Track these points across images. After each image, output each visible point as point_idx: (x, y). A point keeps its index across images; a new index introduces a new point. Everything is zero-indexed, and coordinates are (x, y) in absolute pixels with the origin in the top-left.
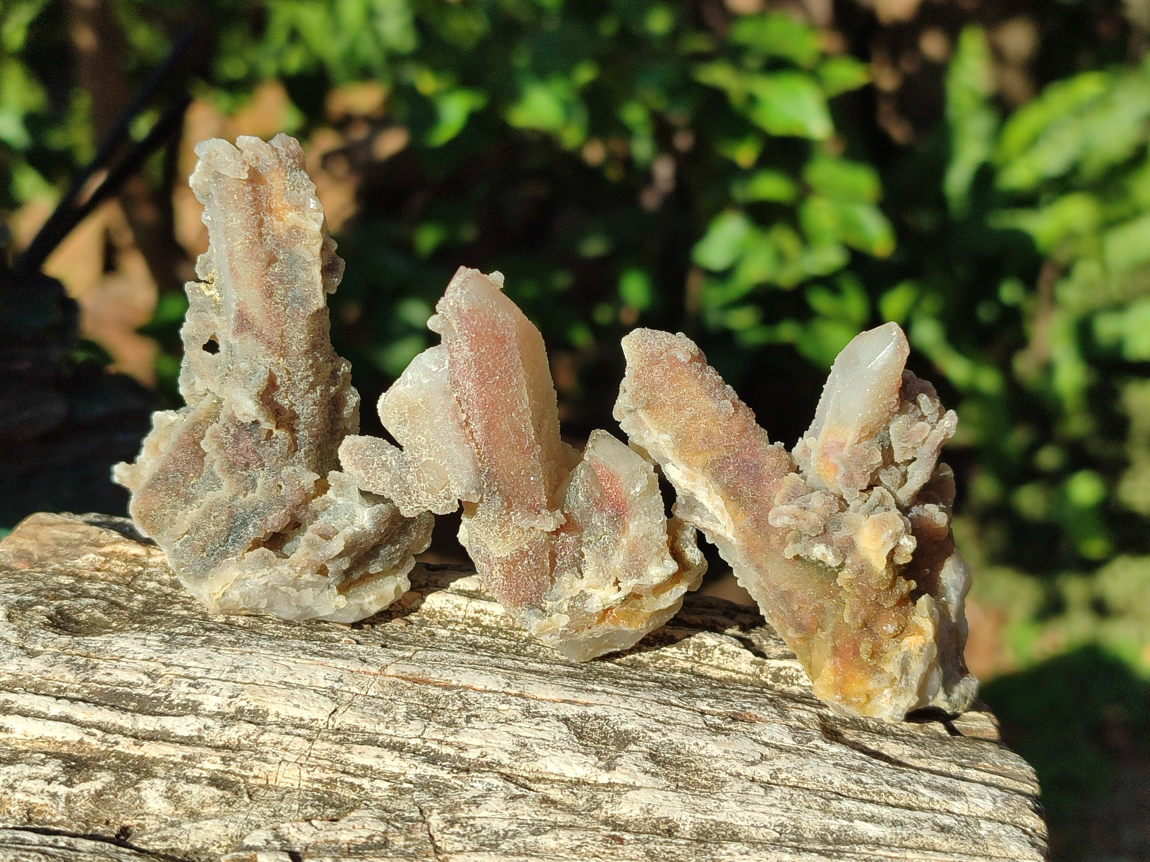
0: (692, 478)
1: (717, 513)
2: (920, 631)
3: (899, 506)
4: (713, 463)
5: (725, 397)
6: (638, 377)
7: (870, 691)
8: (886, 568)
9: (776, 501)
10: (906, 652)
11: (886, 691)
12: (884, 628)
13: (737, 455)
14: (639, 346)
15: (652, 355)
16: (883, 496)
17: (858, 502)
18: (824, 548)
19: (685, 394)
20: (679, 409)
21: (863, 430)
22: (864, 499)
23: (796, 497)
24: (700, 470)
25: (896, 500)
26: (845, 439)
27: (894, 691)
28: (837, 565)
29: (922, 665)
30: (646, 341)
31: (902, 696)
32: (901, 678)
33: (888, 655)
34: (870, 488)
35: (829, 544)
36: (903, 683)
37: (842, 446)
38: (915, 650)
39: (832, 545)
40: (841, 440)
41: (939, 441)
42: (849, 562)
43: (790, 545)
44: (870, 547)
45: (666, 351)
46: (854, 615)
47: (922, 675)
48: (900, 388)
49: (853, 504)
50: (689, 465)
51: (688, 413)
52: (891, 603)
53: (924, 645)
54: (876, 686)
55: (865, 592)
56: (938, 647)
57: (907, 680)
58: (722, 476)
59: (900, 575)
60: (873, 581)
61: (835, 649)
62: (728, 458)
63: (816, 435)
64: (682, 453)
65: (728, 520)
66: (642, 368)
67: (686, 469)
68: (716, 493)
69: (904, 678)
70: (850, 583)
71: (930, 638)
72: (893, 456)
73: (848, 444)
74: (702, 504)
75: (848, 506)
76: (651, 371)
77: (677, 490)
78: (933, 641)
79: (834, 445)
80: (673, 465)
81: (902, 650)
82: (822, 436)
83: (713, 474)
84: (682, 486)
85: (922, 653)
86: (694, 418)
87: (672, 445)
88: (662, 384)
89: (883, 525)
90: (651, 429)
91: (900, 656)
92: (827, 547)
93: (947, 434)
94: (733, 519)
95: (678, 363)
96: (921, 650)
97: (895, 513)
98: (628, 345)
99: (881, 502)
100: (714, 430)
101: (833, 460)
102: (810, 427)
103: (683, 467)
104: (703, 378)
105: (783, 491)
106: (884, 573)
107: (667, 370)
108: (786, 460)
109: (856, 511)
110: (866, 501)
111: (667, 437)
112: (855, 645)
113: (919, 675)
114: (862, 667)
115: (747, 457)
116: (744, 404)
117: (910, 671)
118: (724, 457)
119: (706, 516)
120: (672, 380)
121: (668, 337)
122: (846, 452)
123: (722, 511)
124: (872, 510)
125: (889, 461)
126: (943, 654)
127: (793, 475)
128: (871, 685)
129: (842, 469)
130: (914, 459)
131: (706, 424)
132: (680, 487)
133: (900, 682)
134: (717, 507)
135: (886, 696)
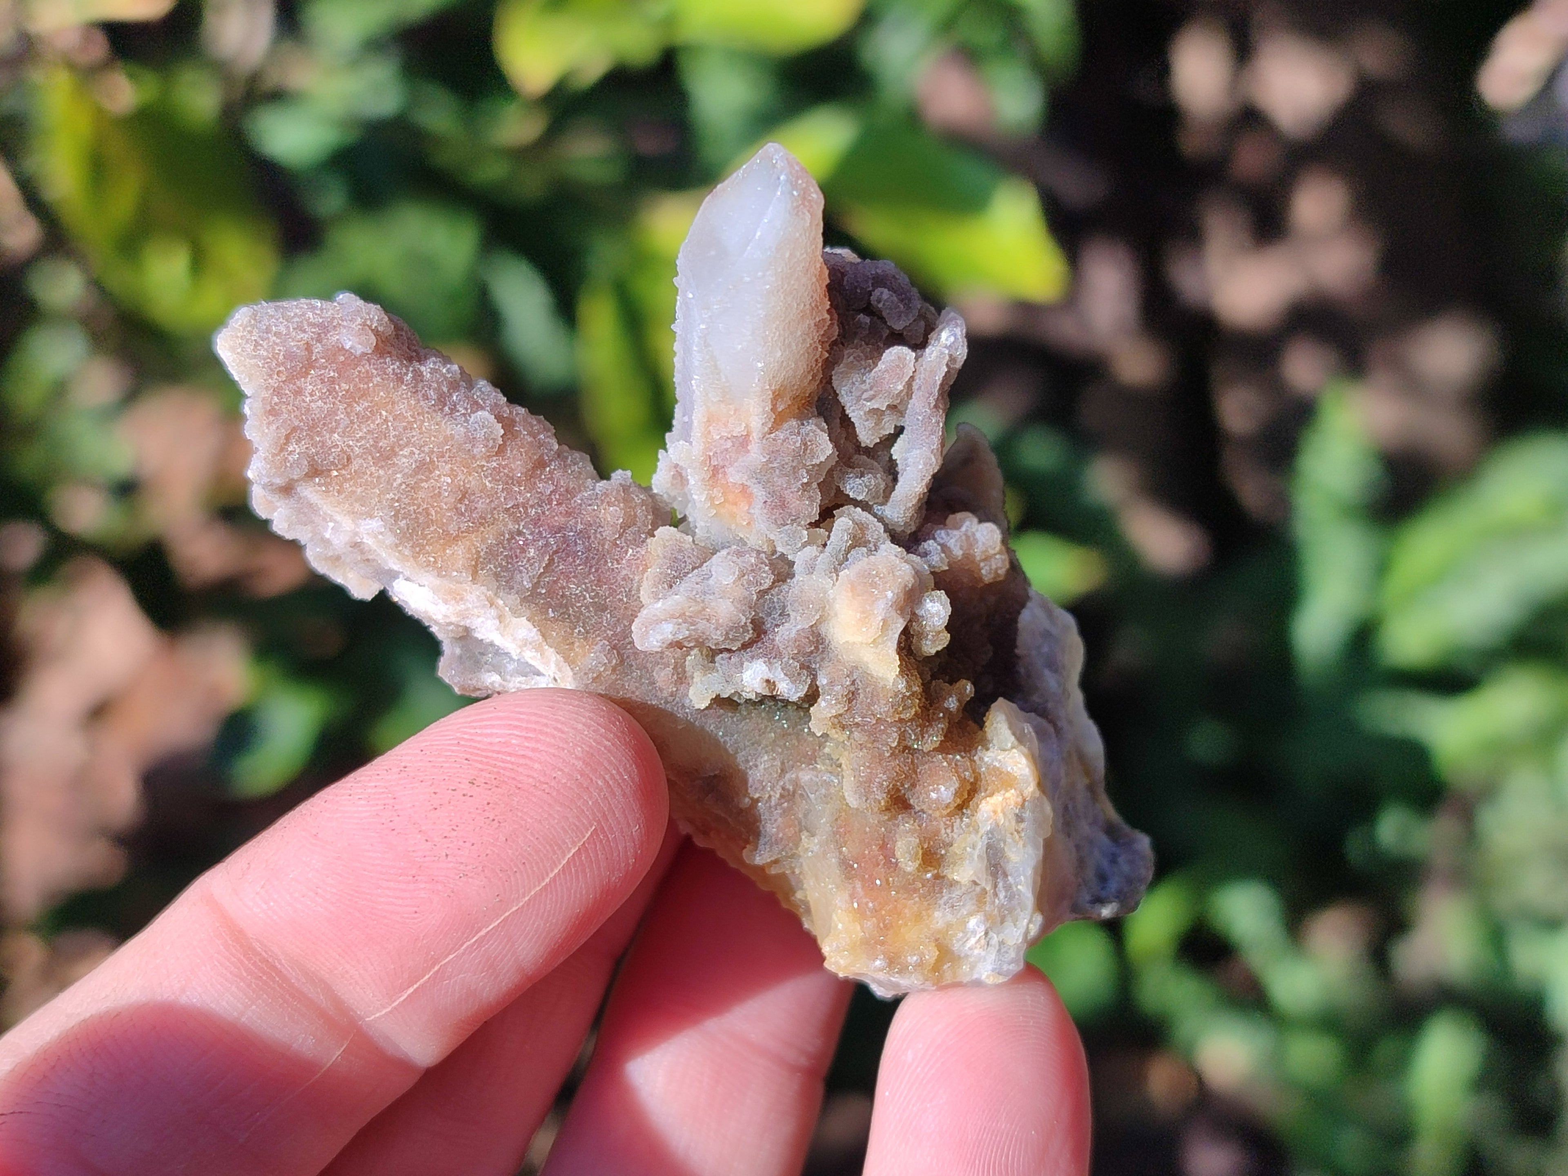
0: (457, 597)
1: (530, 656)
2: (1007, 781)
3: (895, 538)
4: (491, 553)
5: (477, 406)
6: (273, 412)
7: (939, 931)
8: (902, 672)
9: (644, 595)
10: (991, 832)
11: (973, 922)
12: (933, 795)
13: (536, 522)
14: (257, 344)
15: (290, 356)
16: (861, 527)
17: (811, 551)
18: (764, 668)
19: (386, 421)
20: (386, 457)
21: (777, 396)
22: (820, 542)
23: (680, 576)
24: (466, 576)
25: (886, 525)
26: (747, 426)
27: (988, 917)
28: (801, 694)
29: (1030, 850)
30: (268, 330)
31: (1009, 923)
32: (995, 886)
33: (956, 848)
34: (826, 515)
35: (772, 655)
36: (1002, 895)
37: (743, 442)
38: (1007, 822)
39: (779, 655)
40: (739, 430)
41: (939, 378)
42: (825, 682)
43: (698, 677)
44: (858, 639)
45: (319, 340)
46: (865, 787)
47: (1035, 869)
48: (829, 287)
49: (800, 559)
50: (441, 572)
51: (405, 460)
52: (934, 739)
53: (1023, 806)
54: (949, 917)
55: (874, 734)
56: (1052, 800)
57: (1008, 888)
58: (518, 577)
59: (934, 677)
60: (882, 709)
61: (845, 865)
62: (520, 533)
63: (686, 437)
64: (418, 550)
65: (557, 665)
66: (277, 391)
67: (438, 582)
68: (515, 613)
69: (1000, 885)
70: (839, 722)
71: (1031, 788)
72: (855, 435)
73: (755, 436)
74: (492, 644)
75: (791, 564)
76: (299, 392)
77: (434, 629)
78: (1038, 794)
79: (729, 444)
80: (407, 579)
81: (982, 831)
82: (697, 433)
83: (497, 576)
84: (439, 617)
85: (1023, 825)
86: (424, 468)
87: (390, 539)
88: (332, 413)
89: (874, 585)
90: (338, 518)
91: (981, 845)
92: (769, 664)
93: (952, 359)
94: (567, 659)
95: (353, 360)
96: (1019, 819)
97: (890, 551)
98: (232, 349)
99: (858, 541)
100: (473, 482)
101: (735, 476)
102: (674, 422)
103: (429, 578)
104: (418, 375)
105: (653, 571)
106: (902, 686)
107: (332, 381)
108: (643, 503)
109: (811, 569)
110: (825, 545)
111: (375, 524)
112: (883, 847)
113: (1029, 872)
114: (909, 888)
115: (560, 520)
116: (522, 410)
117: (1009, 868)
118: (511, 533)
119: (511, 667)
120: (351, 398)
121: (313, 308)
122: (756, 454)
123: (538, 648)
124: (841, 561)
125: (851, 449)
126: (1066, 808)
127: (665, 532)
128: (940, 918)
129: (759, 493)
130: (900, 430)
131: (453, 474)
132: (436, 623)
133: (996, 895)
134: (525, 643)
135: (974, 932)
